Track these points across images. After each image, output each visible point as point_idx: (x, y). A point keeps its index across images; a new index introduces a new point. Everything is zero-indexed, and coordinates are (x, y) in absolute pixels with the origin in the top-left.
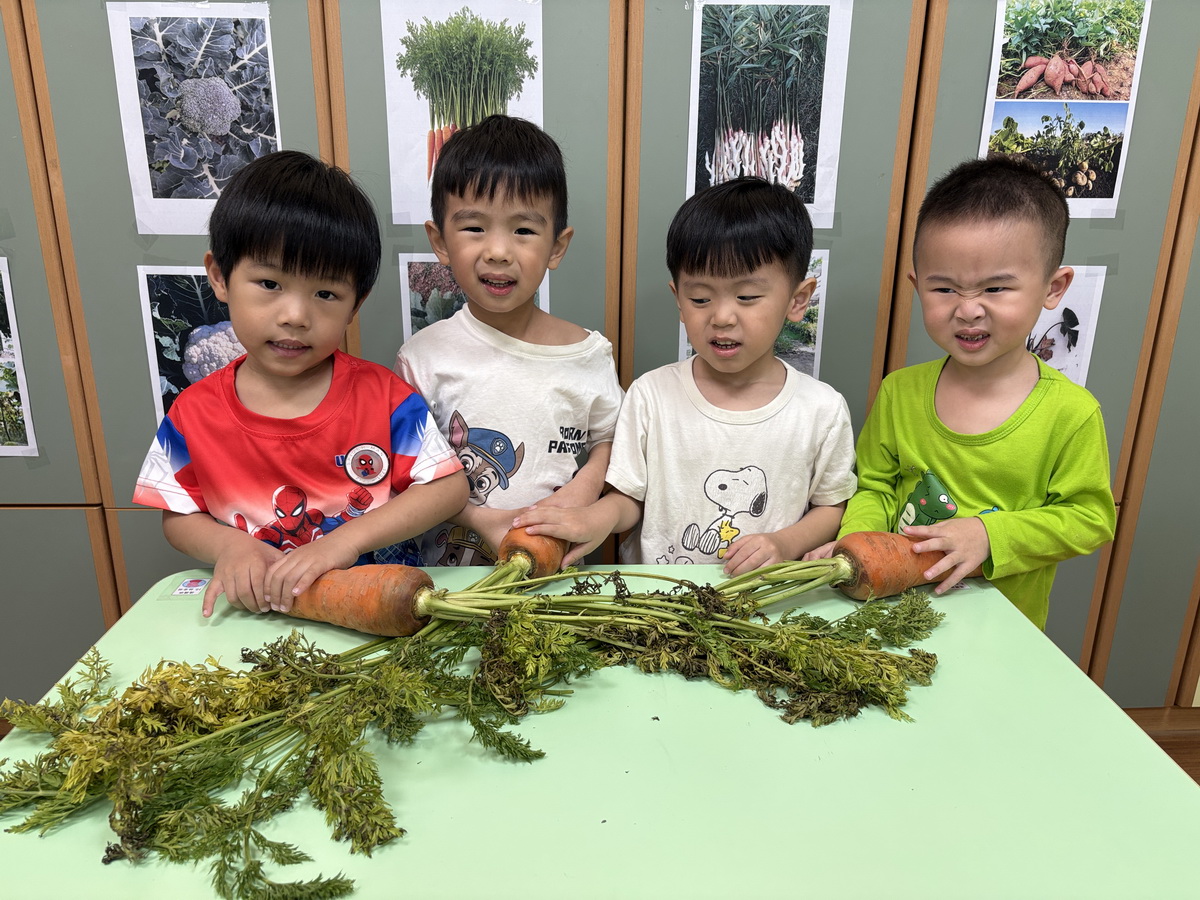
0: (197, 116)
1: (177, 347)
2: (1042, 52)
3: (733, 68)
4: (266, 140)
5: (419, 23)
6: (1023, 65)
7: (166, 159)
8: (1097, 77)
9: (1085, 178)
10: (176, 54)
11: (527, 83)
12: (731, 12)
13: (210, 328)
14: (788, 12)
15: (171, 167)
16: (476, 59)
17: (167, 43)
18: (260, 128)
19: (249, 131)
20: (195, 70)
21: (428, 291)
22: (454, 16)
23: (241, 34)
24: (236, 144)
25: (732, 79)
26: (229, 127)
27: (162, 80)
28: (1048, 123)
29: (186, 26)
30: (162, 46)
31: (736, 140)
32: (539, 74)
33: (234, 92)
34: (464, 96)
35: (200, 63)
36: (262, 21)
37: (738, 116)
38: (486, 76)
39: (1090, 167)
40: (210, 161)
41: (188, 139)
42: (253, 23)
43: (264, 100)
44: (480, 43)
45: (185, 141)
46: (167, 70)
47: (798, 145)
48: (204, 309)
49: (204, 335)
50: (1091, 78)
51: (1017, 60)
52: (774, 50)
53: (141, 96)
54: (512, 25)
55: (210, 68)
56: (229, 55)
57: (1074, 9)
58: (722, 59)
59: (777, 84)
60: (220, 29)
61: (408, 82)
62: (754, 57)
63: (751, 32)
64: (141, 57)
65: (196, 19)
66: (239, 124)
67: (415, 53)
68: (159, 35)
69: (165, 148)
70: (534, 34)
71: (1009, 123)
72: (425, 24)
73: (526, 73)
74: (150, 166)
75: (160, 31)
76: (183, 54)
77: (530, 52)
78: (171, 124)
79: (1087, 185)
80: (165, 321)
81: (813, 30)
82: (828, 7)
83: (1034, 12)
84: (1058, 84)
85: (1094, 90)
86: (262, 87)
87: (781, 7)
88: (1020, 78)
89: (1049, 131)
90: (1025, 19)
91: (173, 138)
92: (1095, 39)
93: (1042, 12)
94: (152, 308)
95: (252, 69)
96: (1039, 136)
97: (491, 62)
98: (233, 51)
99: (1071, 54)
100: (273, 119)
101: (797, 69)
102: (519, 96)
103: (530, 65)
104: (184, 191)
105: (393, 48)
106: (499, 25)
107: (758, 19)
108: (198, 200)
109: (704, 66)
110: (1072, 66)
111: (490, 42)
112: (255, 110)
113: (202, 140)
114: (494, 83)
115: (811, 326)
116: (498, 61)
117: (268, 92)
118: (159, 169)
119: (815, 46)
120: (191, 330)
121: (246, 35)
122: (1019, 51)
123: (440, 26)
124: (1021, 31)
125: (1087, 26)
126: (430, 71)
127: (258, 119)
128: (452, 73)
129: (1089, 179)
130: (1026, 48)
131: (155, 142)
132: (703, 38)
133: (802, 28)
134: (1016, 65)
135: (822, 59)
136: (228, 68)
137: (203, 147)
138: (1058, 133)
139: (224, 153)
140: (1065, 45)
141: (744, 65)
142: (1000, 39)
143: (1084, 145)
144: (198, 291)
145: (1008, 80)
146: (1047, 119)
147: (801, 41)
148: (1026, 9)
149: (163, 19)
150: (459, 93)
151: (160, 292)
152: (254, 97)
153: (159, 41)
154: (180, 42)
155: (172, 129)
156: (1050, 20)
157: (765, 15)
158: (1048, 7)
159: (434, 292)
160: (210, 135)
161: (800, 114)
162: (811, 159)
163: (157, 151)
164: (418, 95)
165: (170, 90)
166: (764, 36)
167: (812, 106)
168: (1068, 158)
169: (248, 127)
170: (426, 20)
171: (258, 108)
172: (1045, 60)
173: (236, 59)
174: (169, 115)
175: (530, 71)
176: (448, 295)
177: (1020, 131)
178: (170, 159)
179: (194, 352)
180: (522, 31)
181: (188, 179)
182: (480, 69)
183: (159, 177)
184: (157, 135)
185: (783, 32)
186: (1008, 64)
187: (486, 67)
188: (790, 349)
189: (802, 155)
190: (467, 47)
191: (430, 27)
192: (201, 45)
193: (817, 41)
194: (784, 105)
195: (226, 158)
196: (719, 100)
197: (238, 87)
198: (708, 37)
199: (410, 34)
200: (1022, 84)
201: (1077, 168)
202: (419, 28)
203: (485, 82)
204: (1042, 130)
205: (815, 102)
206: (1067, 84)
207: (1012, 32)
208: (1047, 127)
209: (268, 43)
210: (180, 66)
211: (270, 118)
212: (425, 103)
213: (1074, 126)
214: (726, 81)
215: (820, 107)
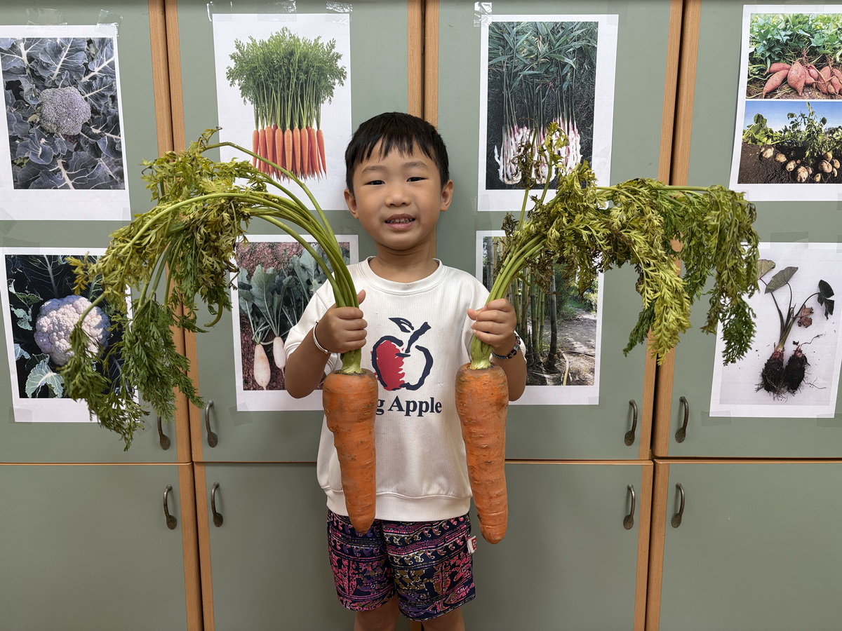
0: (54, 119)
1: (29, 318)
2: (784, 59)
3: (516, 75)
4: (112, 139)
5: (246, 41)
6: (768, 70)
7: (26, 156)
8: (835, 80)
9: (831, 167)
10: (38, 68)
11: (337, 89)
12: (513, 28)
13: (60, 301)
14: (562, 28)
15: (30, 163)
16: (294, 70)
17: (30, 59)
18: (107, 128)
19: (98, 131)
20: (54, 81)
21: (253, 267)
22: (274, 35)
23: (92, 51)
24: (86, 142)
25: (516, 84)
26: (80, 128)
27: (26, 90)
28: (793, 119)
29: (47, 45)
30: (26, 62)
31: (521, 136)
32: (348, 81)
33: (86, 99)
34: (284, 101)
35: (58, 75)
36: (111, 40)
37: (522, 115)
38: (302, 84)
39: (835, 157)
40: (64, 157)
41: (46, 139)
42: (103, 42)
43: (110, 105)
44: (297, 56)
45: (43, 141)
46: (30, 82)
47: (575, 139)
48: (54, 284)
49: (54, 307)
50: (830, 81)
51: (762, 66)
52: (551, 59)
53: (7, 103)
54: (324, 41)
55: (66, 79)
56: (83, 69)
57: (810, 22)
58: (507, 67)
59: (555, 87)
60: (75, 47)
61: (237, 89)
62: (534, 65)
63: (531, 45)
64: (8, 71)
65: (55, 39)
66: (89, 125)
67: (242, 66)
68: (24, 53)
69: (26, 147)
70: (343, 48)
71: (759, 119)
72: (250, 42)
73: (337, 81)
74: (12, 162)
75: (26, 49)
76: (44, 68)
77: (340, 64)
78: (32, 126)
79: (832, 173)
80: (19, 296)
81: (584, 43)
82: (597, 23)
83: (775, 26)
84: (800, 86)
85: (832, 90)
86: (109, 94)
87: (556, 23)
88: (766, 81)
89: (795, 126)
90: (767, 32)
91: (33, 138)
92: (831, 48)
93: (782, 25)
94: (9, 284)
95: (101, 79)
96: (786, 130)
97: (307, 73)
98: (86, 65)
99: (810, 61)
100: (118, 121)
101: (572, 75)
102: (330, 100)
103: (340, 74)
104: (40, 183)
105: (224, 62)
106: (313, 42)
107: (537, 33)
108: (52, 190)
109: (492, 73)
110: (811, 71)
111: (305, 56)
112: (103, 114)
113: (58, 139)
114: (309, 90)
115: (592, 297)
116: (313, 71)
117: (114, 98)
118: (20, 165)
119: (587, 56)
120: (43, 303)
121: (97, 51)
122: (764, 59)
123: (263, 43)
124: (764, 42)
125: (823, 37)
126: (254, 81)
127: (105, 121)
128: (273, 82)
129: (833, 167)
130: (770, 57)
131: (17, 142)
132: (490, 49)
133: (575, 41)
134: (762, 70)
135: (593, 66)
136: (81, 79)
137: (58, 145)
138: (803, 128)
139: (76, 150)
140: (804, 53)
141: (526, 72)
142: (747, 49)
143: (827, 138)
144: (50, 269)
145: (756, 82)
146: (792, 115)
147: (574, 51)
148: (767, 23)
149: (28, 39)
150: (279, 99)
151: (16, 270)
152: (103, 103)
153: (25, 58)
154: (42, 58)
155: (34, 131)
156: (789, 33)
157: (543, 31)
158: (787, 21)
159: (258, 268)
160: (65, 136)
161: (576, 113)
162: (587, 151)
163: (19, 149)
164: (245, 101)
165: (32, 98)
166: (542, 48)
167: (587, 105)
168: (814, 149)
169: (97, 128)
170: (252, 39)
171: (105, 112)
172: (788, 66)
173: (88, 71)
174: (30, 119)
175: (340, 79)
176: (270, 270)
177: (769, 125)
178: (30, 156)
179: (44, 322)
180: (333, 46)
181: (44, 173)
182: (297, 78)
183: (19, 171)
184: (19, 136)
185: (558, 44)
186: (755, 70)
187: (302, 77)
188: (574, 317)
189: (579, 147)
190: (286, 61)
191: (254, 45)
192: (60, 60)
193: (588, 51)
194: (562, 105)
195: (77, 154)
196: (505, 101)
197: (89, 95)
198: (494, 49)
199: (238, 51)
200: (769, 86)
201: (824, 158)
202: (246, 45)
203: (302, 89)
204: (789, 125)
205: (588, 102)
206: (808, 86)
207: (757, 42)
208: (792, 122)
209: (115, 58)
210: (41, 78)
211: (116, 120)
212: (250, 108)
213: (817, 122)
214: (510, 86)
215: (593, 107)
